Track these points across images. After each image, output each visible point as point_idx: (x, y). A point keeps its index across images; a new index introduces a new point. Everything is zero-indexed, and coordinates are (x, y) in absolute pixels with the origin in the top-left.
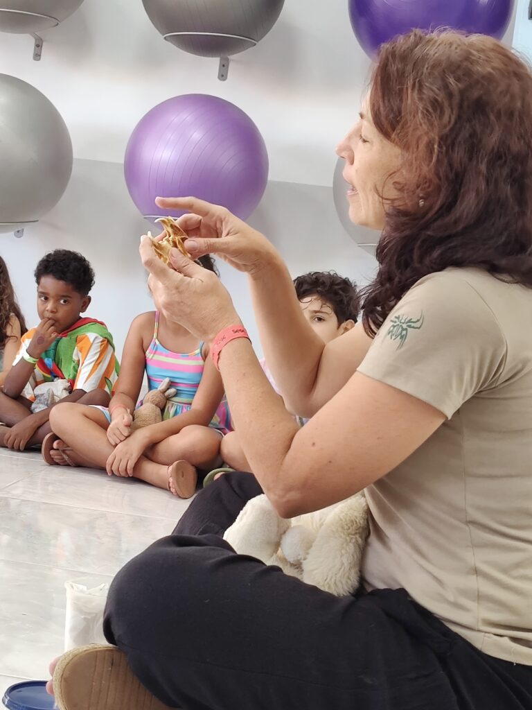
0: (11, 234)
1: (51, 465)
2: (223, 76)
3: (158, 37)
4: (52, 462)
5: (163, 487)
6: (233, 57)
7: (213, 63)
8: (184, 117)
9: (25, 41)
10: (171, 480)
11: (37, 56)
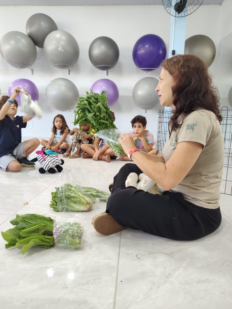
0: (69, 111)
1: (84, 158)
2: (107, 75)
3: (94, 67)
4: (85, 158)
5: (105, 160)
6: (109, 70)
7: (105, 72)
8: (101, 84)
9: (66, 71)
10: (107, 159)
11: (69, 74)
